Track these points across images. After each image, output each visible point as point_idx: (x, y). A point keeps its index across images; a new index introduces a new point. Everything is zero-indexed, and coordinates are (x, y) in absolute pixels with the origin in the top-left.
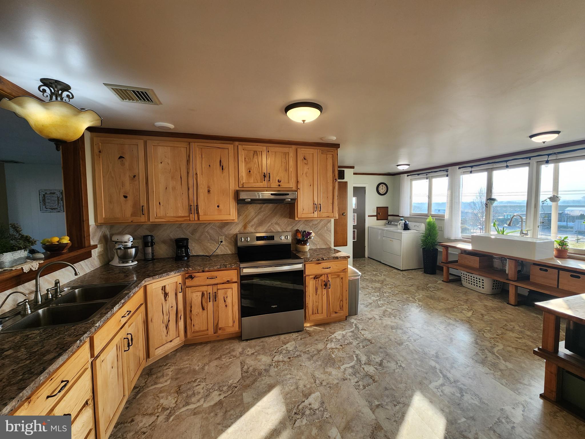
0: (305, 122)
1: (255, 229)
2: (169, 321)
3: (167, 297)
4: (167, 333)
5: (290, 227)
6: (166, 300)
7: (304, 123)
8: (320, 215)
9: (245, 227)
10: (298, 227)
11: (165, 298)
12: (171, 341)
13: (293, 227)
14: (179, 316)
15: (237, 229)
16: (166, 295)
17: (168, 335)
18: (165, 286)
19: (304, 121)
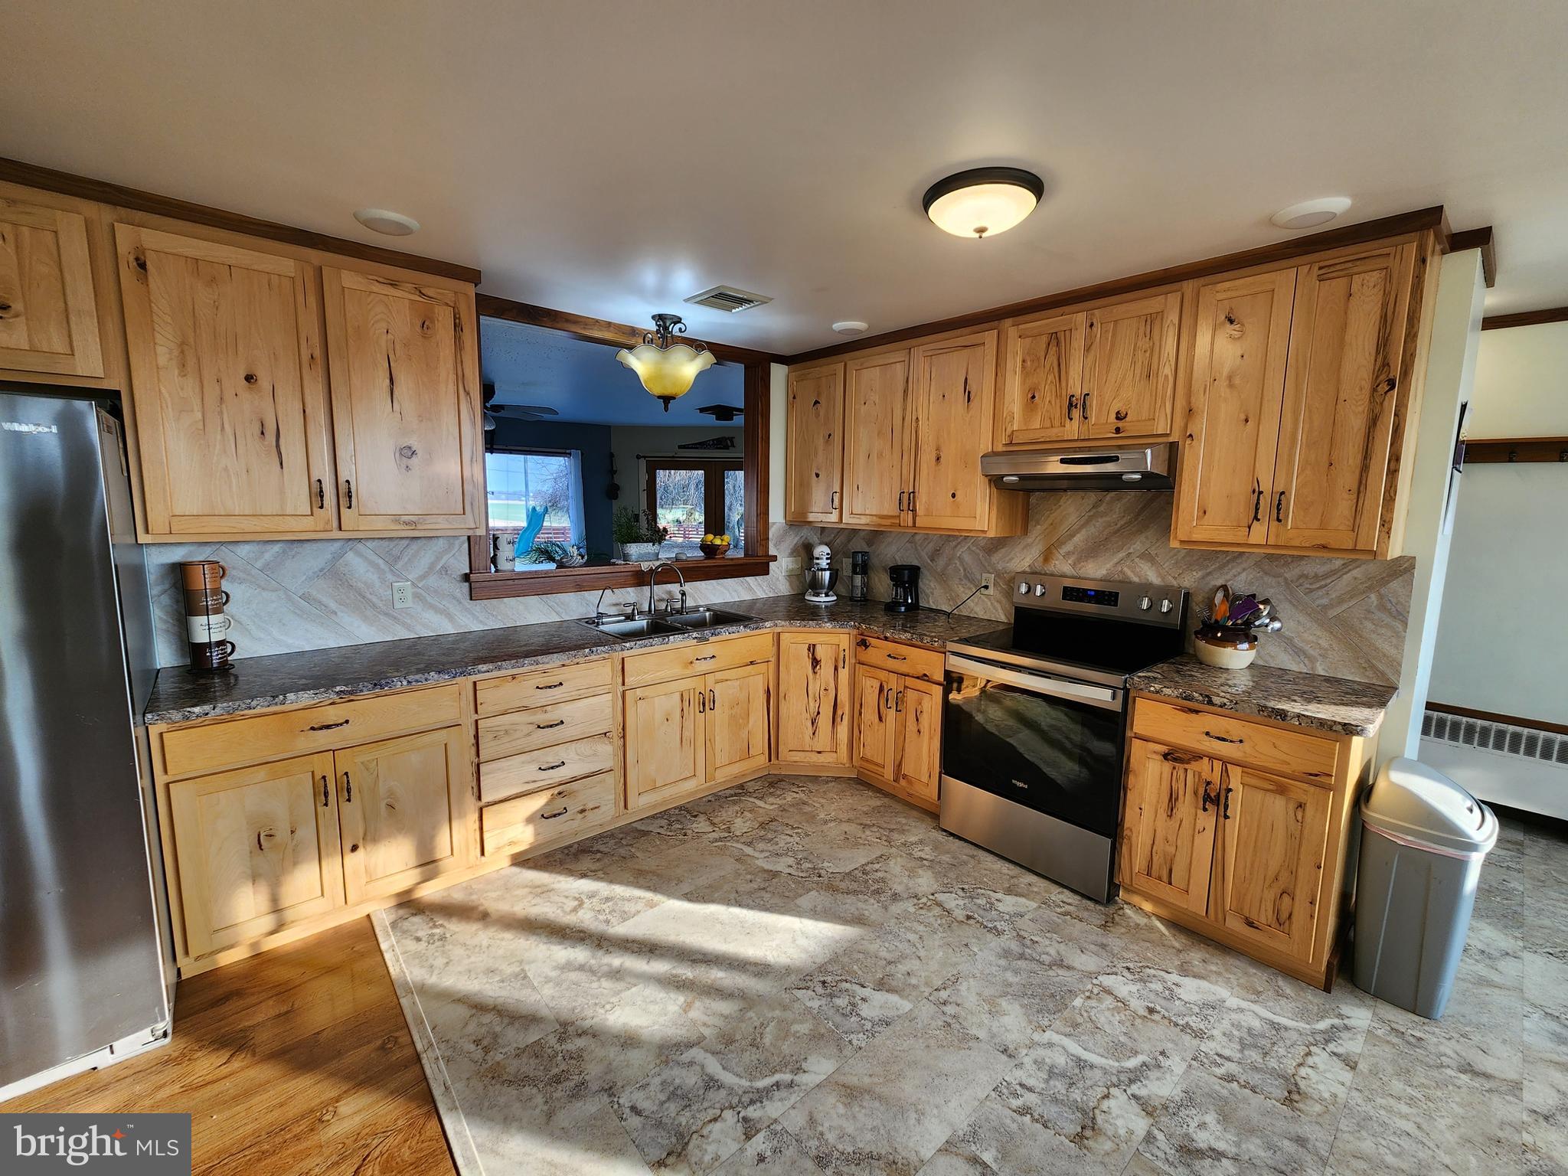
0: (984, 235)
1: (1074, 566)
2: (819, 713)
3: (818, 667)
4: (814, 734)
5: (1198, 575)
6: (815, 673)
7: (980, 237)
8: (1277, 536)
9: (1047, 556)
10: (1228, 577)
11: (814, 667)
12: (819, 752)
13: (1210, 573)
14: (839, 712)
15: (1028, 559)
16: (815, 662)
17: (816, 739)
18: (814, 645)
19: (981, 230)
